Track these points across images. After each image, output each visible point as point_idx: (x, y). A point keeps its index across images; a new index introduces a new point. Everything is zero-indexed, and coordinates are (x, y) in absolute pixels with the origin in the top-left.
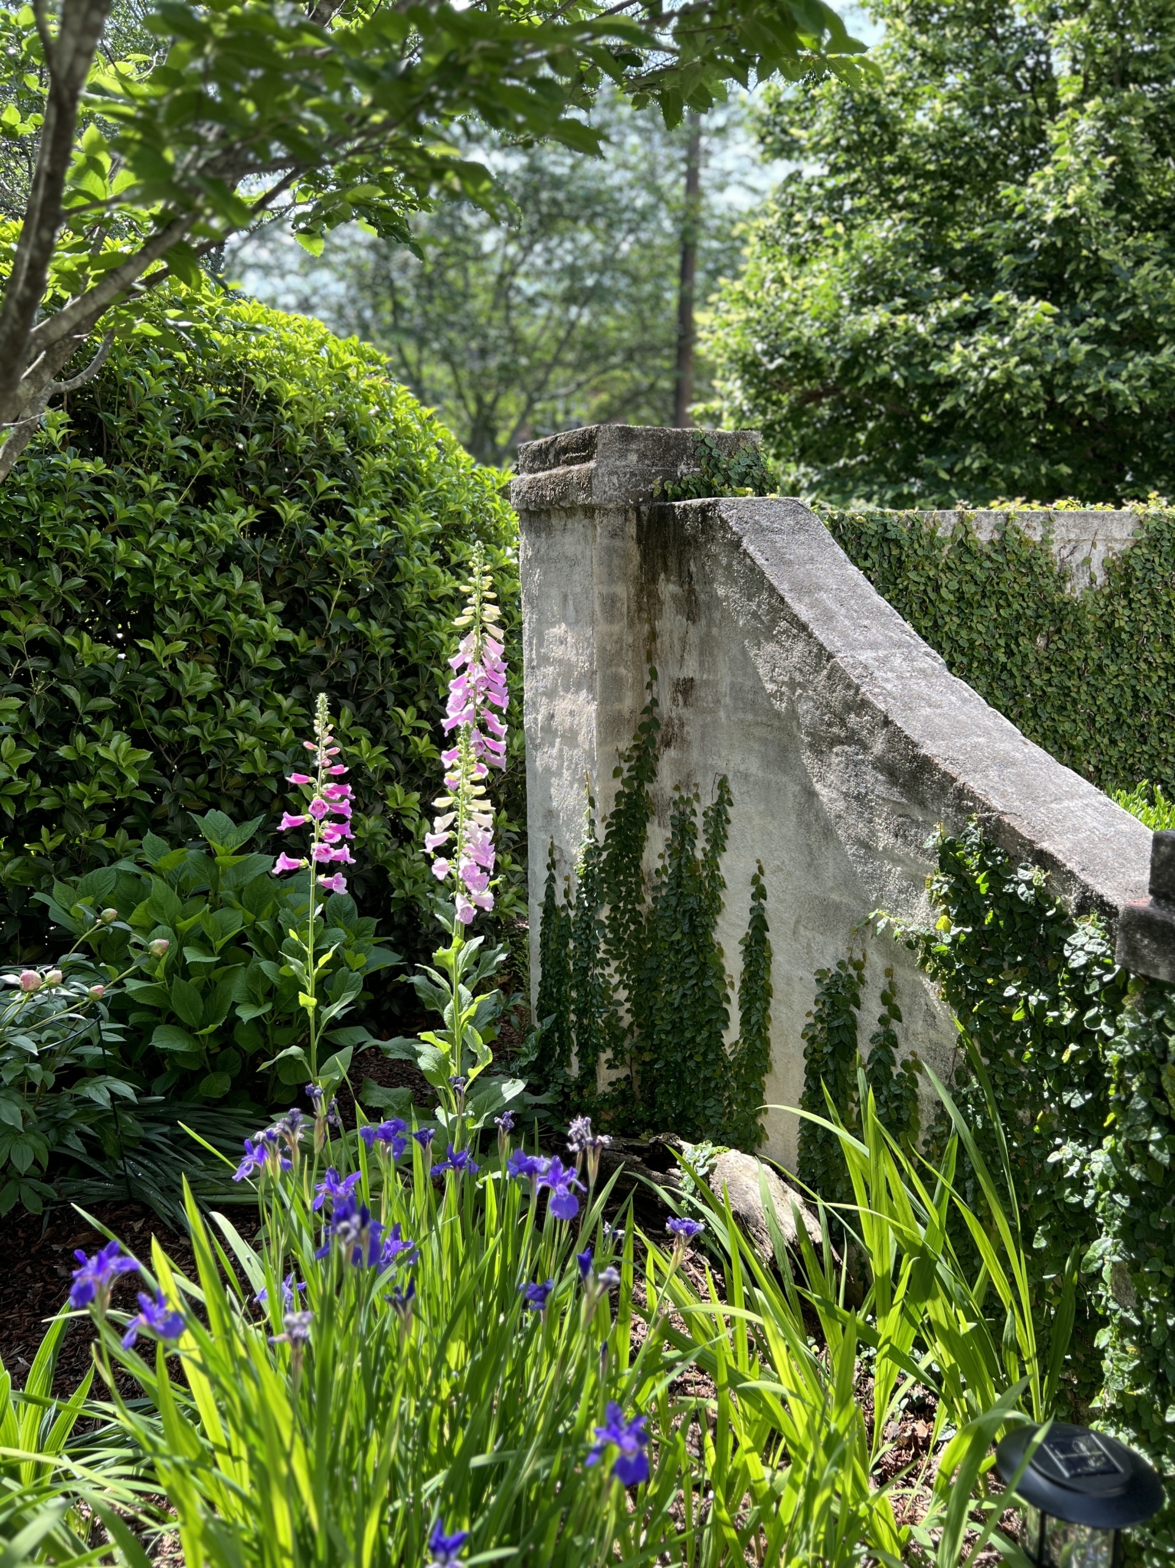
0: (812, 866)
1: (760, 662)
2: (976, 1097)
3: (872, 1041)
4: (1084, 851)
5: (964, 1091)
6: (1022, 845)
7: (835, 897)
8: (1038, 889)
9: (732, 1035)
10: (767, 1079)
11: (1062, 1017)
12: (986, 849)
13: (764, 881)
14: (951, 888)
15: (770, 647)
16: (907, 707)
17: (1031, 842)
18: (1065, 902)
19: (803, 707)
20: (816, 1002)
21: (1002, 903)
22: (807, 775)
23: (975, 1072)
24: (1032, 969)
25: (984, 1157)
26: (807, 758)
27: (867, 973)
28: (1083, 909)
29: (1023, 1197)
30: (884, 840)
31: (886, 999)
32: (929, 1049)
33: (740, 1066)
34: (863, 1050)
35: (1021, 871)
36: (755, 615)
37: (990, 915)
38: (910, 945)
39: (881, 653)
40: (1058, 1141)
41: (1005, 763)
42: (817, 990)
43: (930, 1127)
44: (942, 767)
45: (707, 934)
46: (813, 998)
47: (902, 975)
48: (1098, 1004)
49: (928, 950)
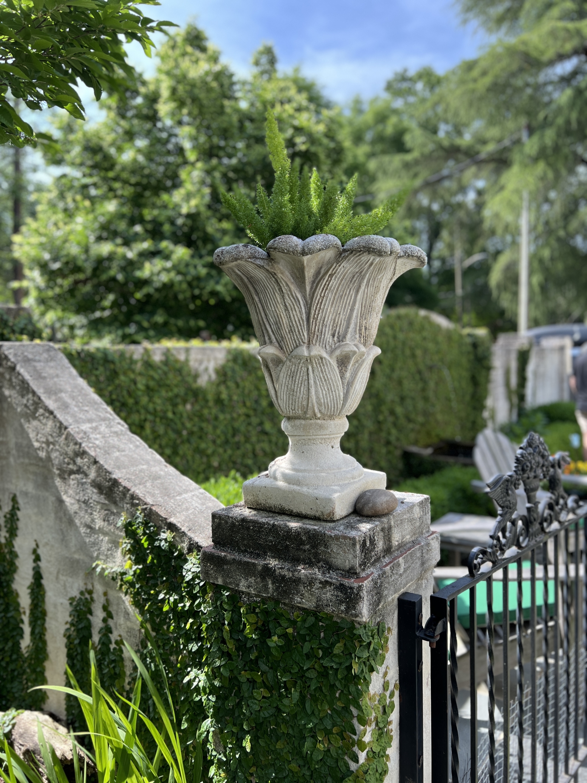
0: (64, 541)
1: (30, 431)
2: (151, 654)
3: (99, 632)
4: (191, 520)
5: (145, 652)
6: (162, 521)
7: (76, 556)
8: (170, 542)
9: (26, 642)
10: (47, 664)
11: (185, 606)
12: (146, 524)
13: (39, 551)
14: (131, 546)
15: (35, 423)
16: (107, 453)
17: (166, 519)
18: (182, 547)
19: (54, 455)
20: (70, 616)
21: (155, 551)
22: (58, 491)
23: (149, 641)
24: (170, 583)
25: (156, 686)
26: (58, 482)
27: (95, 596)
28: (190, 550)
29: (175, 702)
30: (99, 523)
31: (105, 608)
32: (127, 632)
33: (31, 659)
34: (96, 638)
35: (162, 534)
36: (26, 406)
37: (150, 558)
38: (113, 579)
39: (94, 425)
40: (189, 669)
41: (155, 477)
42: (70, 609)
43: (131, 674)
44: (123, 484)
45: (9, 586)
46: (68, 614)
47: (112, 594)
48: (199, 597)
49: (122, 580)
